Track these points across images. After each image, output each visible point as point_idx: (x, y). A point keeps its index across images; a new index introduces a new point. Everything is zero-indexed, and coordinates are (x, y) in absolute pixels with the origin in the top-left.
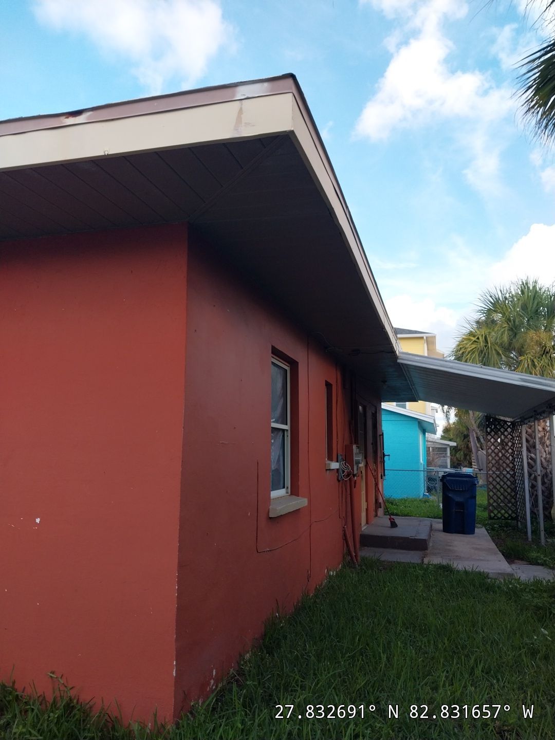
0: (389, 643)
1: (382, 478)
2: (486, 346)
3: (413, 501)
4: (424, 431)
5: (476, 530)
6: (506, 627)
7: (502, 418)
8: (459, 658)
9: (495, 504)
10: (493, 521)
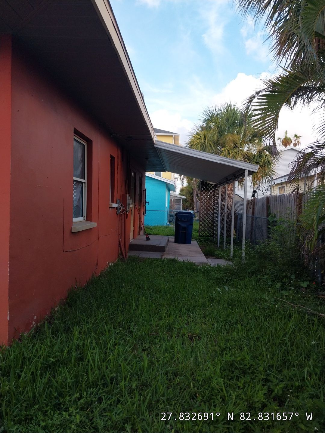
0: (138, 299)
1: (143, 214)
2: (204, 141)
3: (160, 227)
4: (169, 190)
5: (192, 242)
6: (200, 288)
7: (210, 183)
8: (175, 304)
9: (202, 229)
10: (201, 237)
